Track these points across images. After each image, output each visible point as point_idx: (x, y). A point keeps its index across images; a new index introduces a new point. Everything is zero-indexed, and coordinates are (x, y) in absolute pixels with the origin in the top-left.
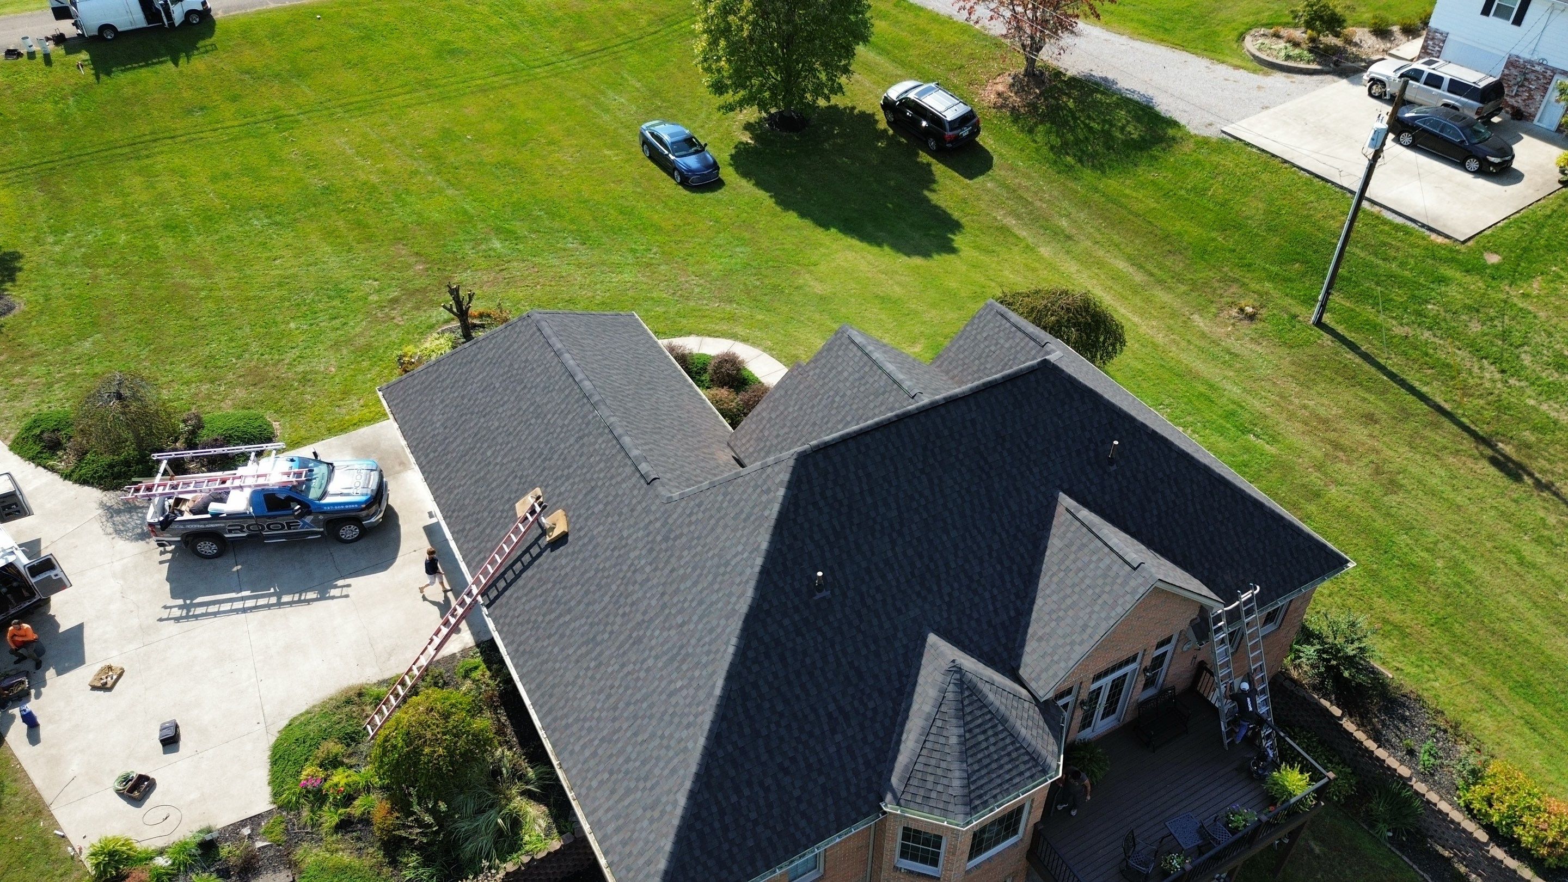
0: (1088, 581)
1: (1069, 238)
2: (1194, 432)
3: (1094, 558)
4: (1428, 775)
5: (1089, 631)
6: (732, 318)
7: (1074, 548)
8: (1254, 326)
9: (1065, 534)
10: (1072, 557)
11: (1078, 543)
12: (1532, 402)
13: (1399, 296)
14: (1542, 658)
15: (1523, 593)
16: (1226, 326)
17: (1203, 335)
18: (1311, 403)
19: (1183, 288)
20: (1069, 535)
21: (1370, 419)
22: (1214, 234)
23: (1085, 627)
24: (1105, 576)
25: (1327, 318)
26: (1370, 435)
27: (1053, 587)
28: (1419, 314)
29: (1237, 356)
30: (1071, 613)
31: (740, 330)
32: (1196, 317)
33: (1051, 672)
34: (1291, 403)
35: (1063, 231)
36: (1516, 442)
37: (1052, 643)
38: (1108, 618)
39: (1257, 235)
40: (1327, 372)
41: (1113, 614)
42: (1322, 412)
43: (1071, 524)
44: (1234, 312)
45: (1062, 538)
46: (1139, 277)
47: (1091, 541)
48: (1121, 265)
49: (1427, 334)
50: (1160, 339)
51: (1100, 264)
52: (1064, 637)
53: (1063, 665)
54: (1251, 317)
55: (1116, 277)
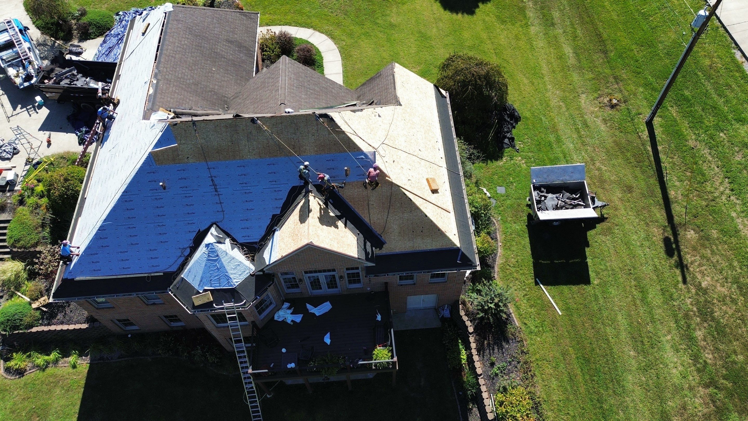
1: (553, 24)
2: (526, 163)
4: (492, 378)
6: (339, 25)
8: (610, 112)
12: (734, 214)
13: (709, 121)
14: (608, 352)
15: (630, 316)
16: (596, 107)
17: (579, 108)
18: (604, 168)
19: (591, 76)
21: (630, 189)
22: (634, 47)
25: (657, 121)
26: (621, 199)
28: (712, 137)
29: (587, 126)
31: (337, 33)
32: (584, 96)
34: (594, 164)
35: (553, 19)
36: (702, 234)
39: (658, 55)
40: (629, 155)
42: (606, 175)
44: (606, 100)
46: (572, 61)
48: (568, 50)
49: (707, 151)
50: (554, 102)
51: (558, 47)
54: (613, 106)
55: (561, 57)
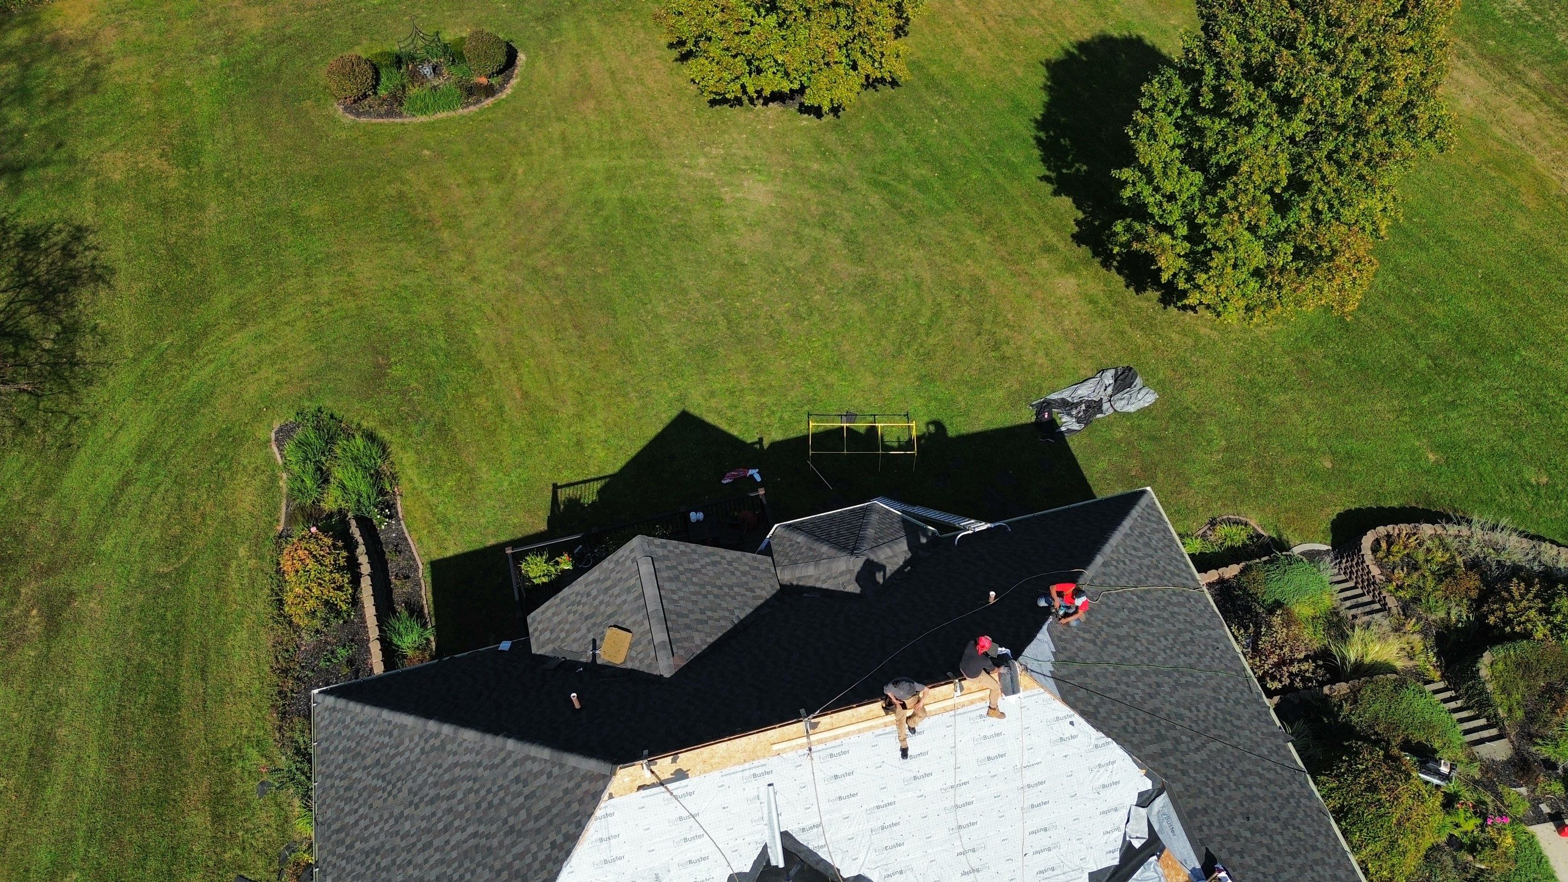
0: (692, 588)
3: (675, 597)
5: (713, 558)
7: (687, 621)
9: (686, 639)
10: (692, 617)
11: (682, 621)
20: (684, 634)
23: (714, 564)
24: (677, 578)
27: (721, 613)
30: (718, 583)
33: (756, 564)
37: (744, 579)
38: (695, 552)
41: (688, 550)
43: (678, 640)
45: (690, 639)
47: (671, 612)
52: (733, 573)
53: (745, 560)
